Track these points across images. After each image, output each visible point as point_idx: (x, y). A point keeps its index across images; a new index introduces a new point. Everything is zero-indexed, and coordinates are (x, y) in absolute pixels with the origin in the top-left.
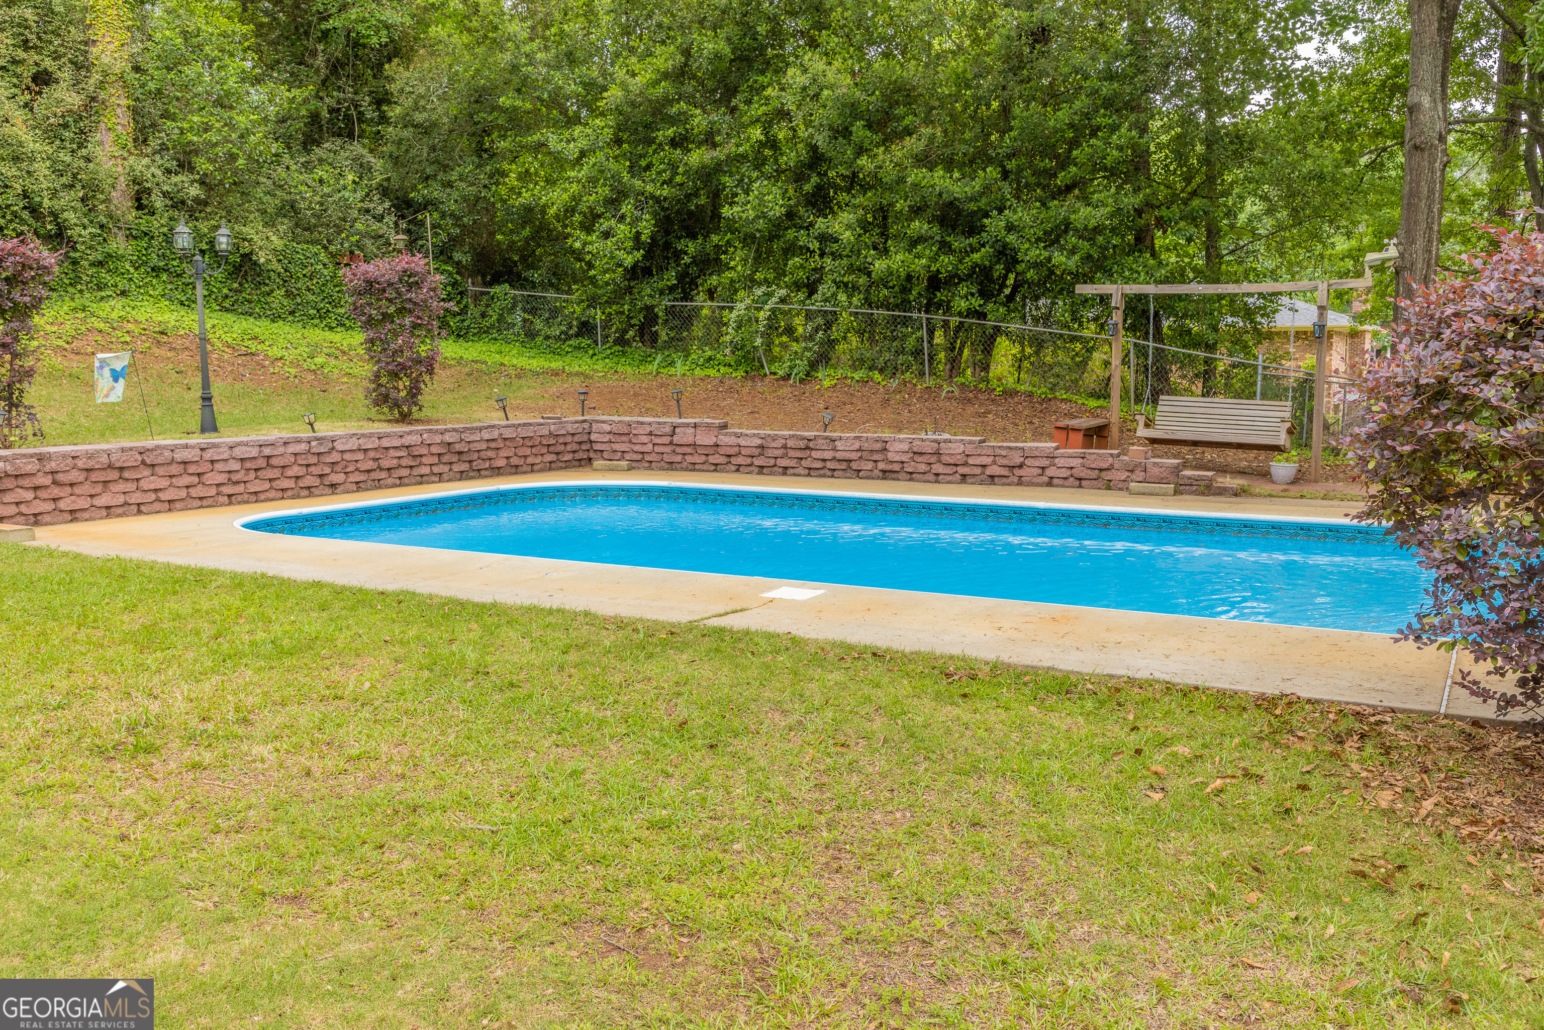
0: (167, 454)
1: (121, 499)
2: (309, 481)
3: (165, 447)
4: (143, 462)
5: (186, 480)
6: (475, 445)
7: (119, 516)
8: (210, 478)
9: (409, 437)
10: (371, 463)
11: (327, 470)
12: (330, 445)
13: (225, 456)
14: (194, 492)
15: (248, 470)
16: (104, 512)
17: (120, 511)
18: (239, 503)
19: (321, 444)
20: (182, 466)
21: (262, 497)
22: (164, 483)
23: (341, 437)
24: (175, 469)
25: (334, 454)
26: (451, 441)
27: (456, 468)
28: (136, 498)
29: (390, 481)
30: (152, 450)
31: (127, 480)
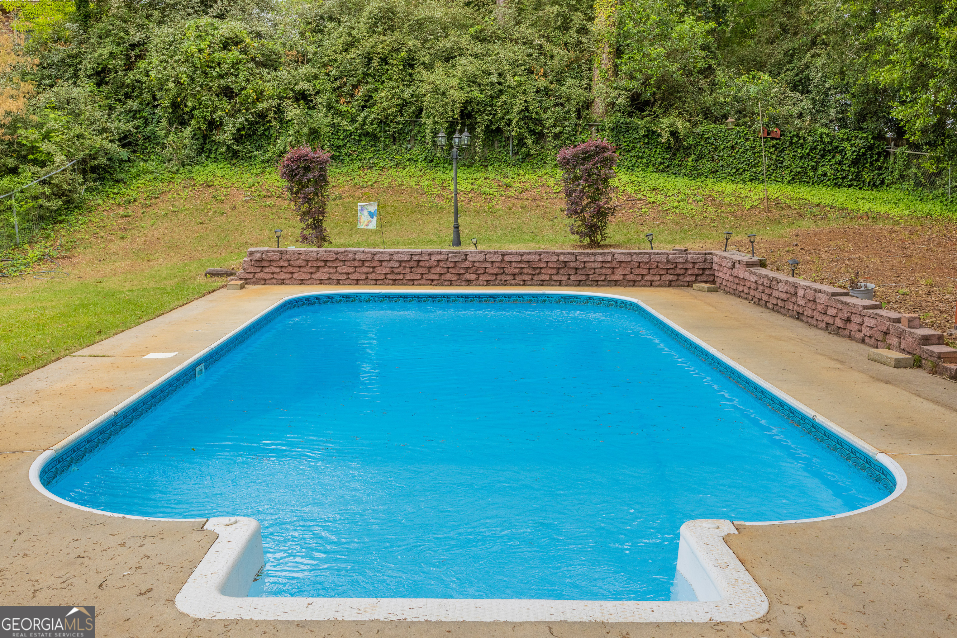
0: (350, 255)
1: (327, 276)
2: (449, 276)
3: (350, 252)
4: (337, 258)
5: (364, 270)
6: (590, 264)
7: (326, 284)
8: (379, 270)
9: (528, 256)
10: (497, 269)
11: (462, 271)
12: (464, 257)
13: (387, 259)
14: (370, 276)
15: (405, 267)
16: (318, 282)
17: (327, 282)
18: (400, 285)
19: (456, 256)
20: (361, 262)
21: (416, 283)
22: (351, 270)
23: (471, 253)
24: (356, 264)
25: (467, 262)
26: (566, 260)
27: (573, 278)
28: (336, 276)
29: (514, 282)
30: (342, 253)
31: (330, 267)
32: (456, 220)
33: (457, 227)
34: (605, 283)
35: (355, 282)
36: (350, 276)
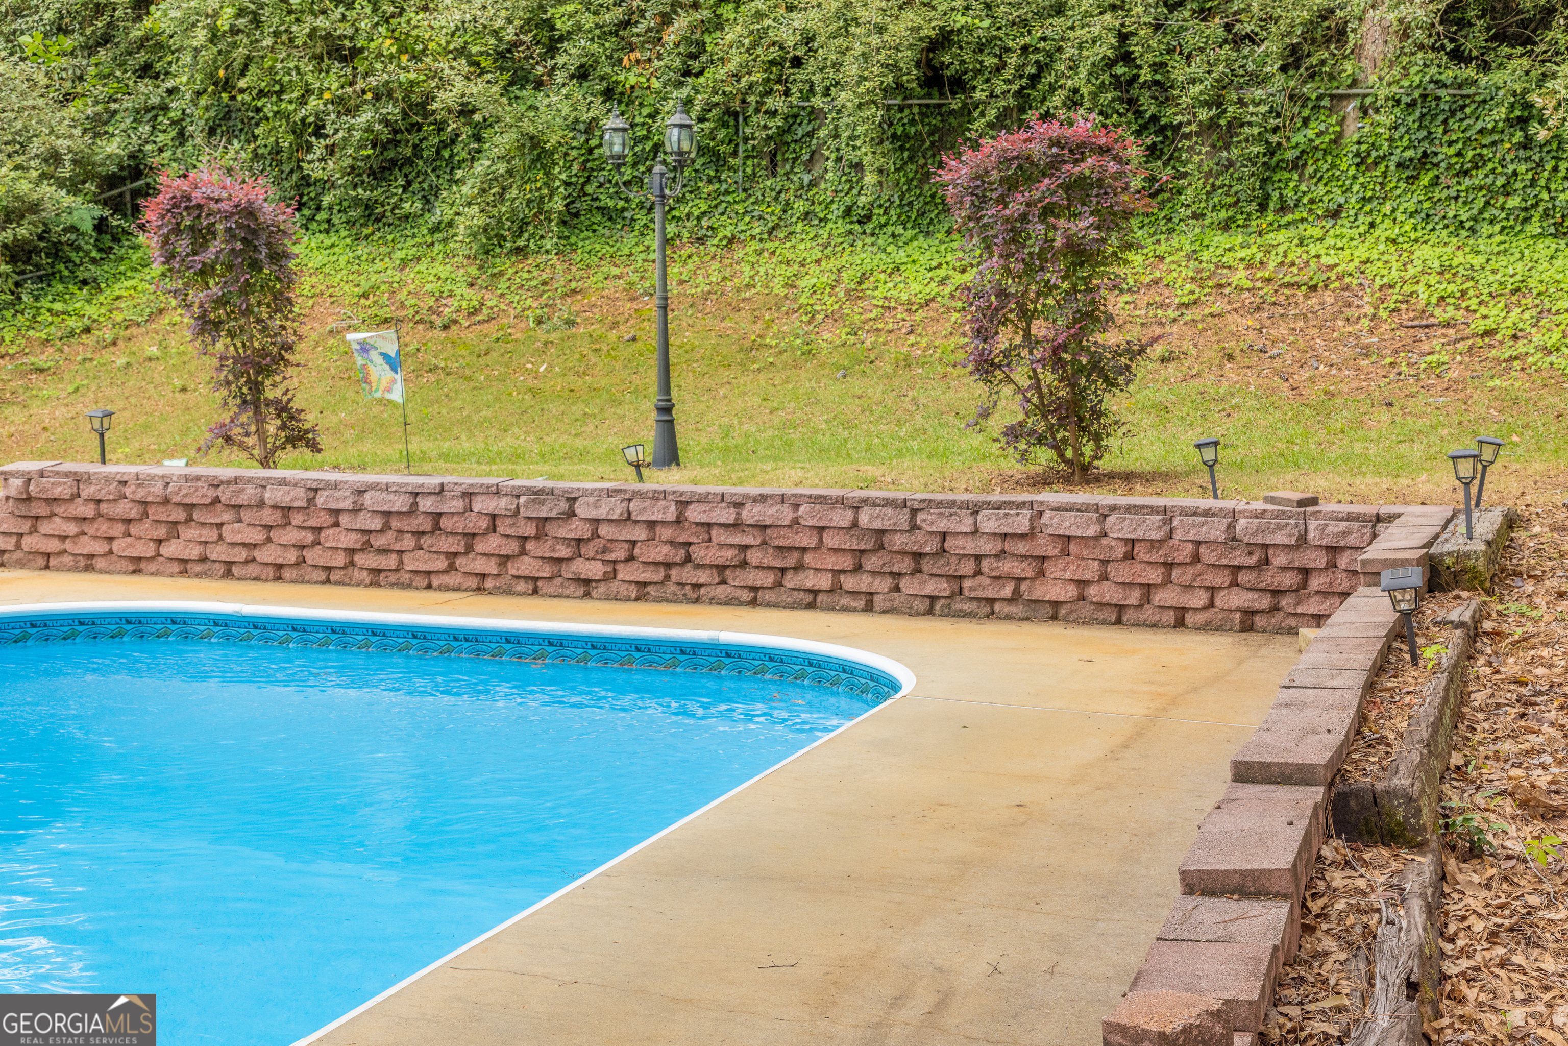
0: (250, 490)
1: (195, 552)
2: (526, 566)
3: (249, 481)
4: (216, 501)
5: (291, 536)
6: (960, 542)
7: (198, 575)
8: (330, 537)
9: (758, 508)
10: (666, 549)
11: (563, 552)
12: (564, 506)
13: (347, 504)
14: (310, 555)
15: (400, 531)
16: (176, 568)
17: (198, 568)
18: (392, 585)
19: (543, 503)
20: (279, 514)
21: (435, 582)
22: (257, 536)
23: (587, 493)
24: (268, 516)
25: (575, 523)
26: (877, 525)
27: (909, 586)
28: (218, 552)
29: (721, 591)
30: (228, 483)
31: (203, 524)
32: (666, 386)
33: (666, 409)
34: (1017, 609)
35: (271, 571)
36: (256, 553)
